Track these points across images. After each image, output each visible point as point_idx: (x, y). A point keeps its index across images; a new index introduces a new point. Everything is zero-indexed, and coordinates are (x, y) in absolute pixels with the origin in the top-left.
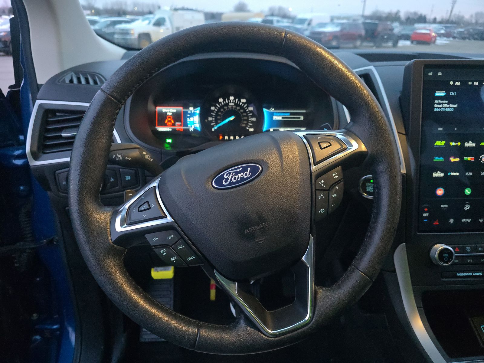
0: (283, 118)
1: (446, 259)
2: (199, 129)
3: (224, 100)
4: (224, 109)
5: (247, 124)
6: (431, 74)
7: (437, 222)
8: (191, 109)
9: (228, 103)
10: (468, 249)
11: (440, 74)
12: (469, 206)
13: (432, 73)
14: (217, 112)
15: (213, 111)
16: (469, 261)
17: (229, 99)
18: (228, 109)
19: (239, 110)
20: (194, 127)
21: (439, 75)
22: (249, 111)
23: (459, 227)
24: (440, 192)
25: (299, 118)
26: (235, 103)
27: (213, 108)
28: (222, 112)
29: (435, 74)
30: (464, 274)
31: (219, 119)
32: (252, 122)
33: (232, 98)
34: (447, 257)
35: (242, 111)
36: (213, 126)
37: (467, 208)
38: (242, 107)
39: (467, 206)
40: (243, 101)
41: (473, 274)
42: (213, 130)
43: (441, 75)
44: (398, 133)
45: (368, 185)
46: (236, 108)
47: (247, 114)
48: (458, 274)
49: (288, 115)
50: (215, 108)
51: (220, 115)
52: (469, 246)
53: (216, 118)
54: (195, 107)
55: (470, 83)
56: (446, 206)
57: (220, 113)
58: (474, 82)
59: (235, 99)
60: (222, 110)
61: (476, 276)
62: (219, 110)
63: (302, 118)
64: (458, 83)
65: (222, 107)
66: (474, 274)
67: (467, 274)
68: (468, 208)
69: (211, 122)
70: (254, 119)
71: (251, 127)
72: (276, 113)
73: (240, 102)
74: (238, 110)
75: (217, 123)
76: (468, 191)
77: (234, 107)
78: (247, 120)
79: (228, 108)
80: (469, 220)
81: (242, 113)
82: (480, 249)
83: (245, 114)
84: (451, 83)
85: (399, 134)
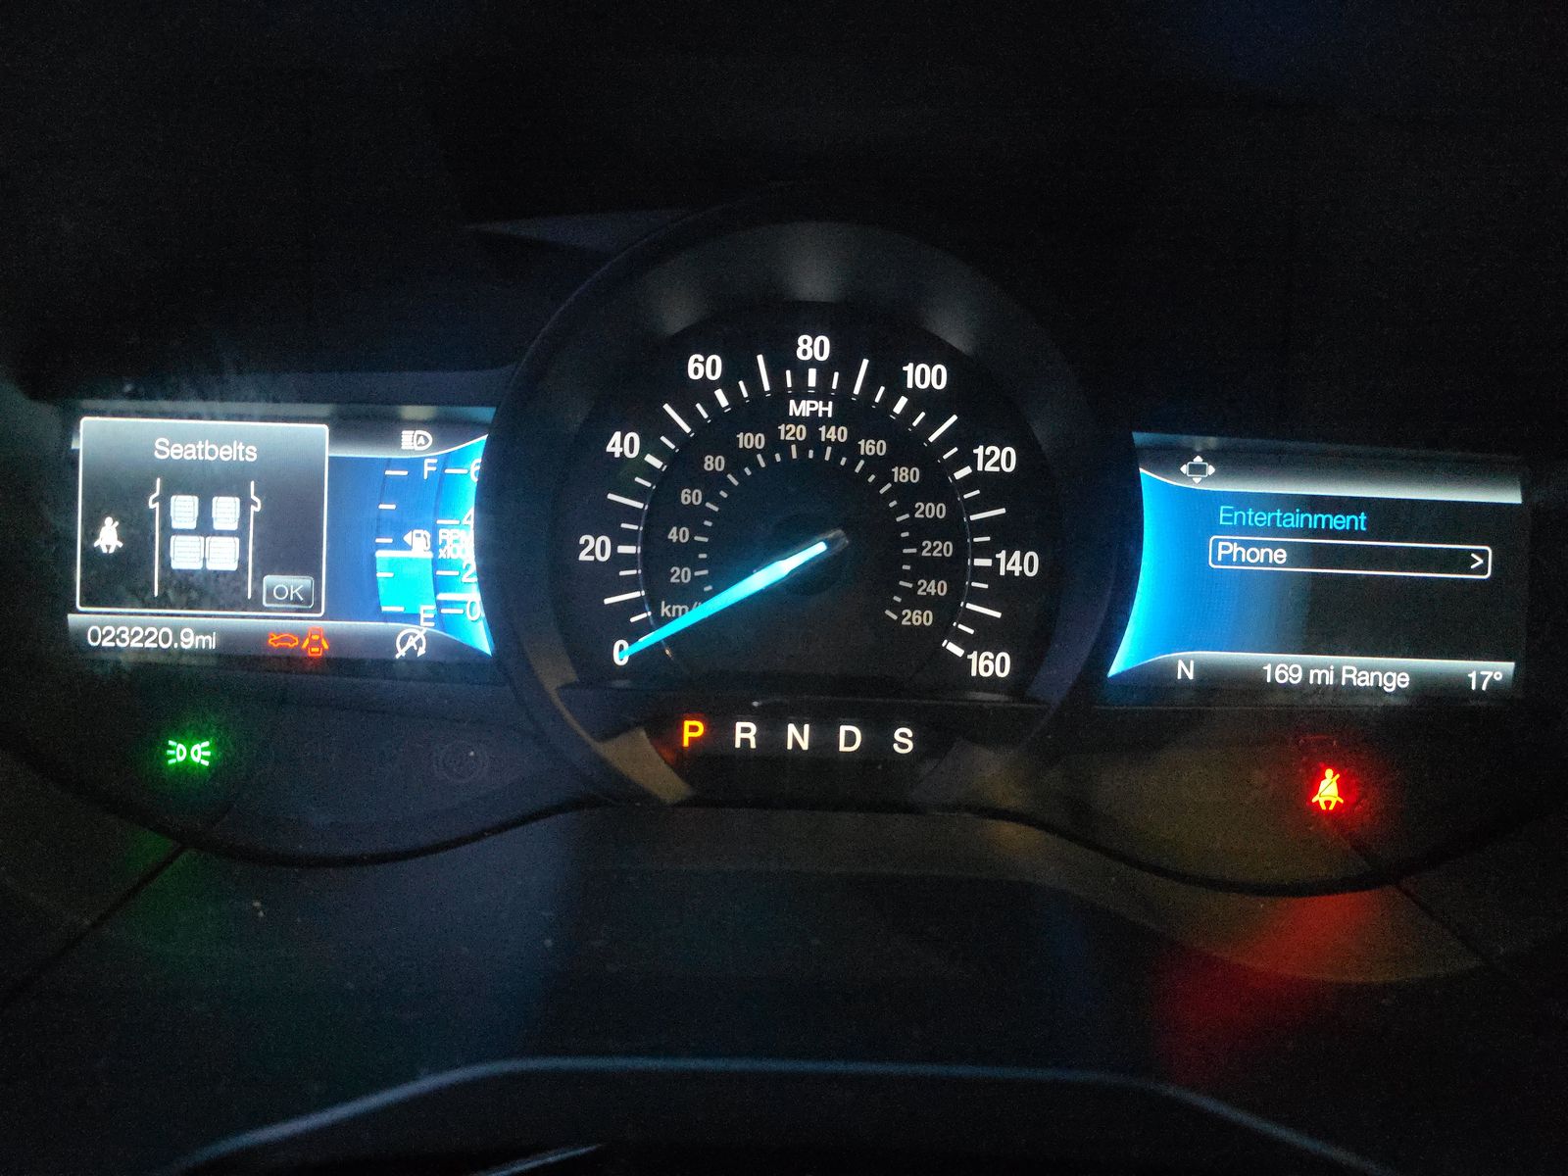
0: (1297, 555)
2: (482, 641)
3: (738, 368)
4: (739, 459)
5: (947, 611)
8: (414, 442)
9: (781, 396)
14: (666, 484)
15: (620, 472)
17: (783, 358)
18: (767, 453)
19: (881, 467)
20: (440, 620)
22: (976, 479)
25: (1462, 561)
26: (842, 398)
27: (621, 444)
28: (712, 484)
31: (685, 554)
32: (1005, 589)
33: (813, 347)
35: (904, 474)
36: (621, 625)
38: (906, 445)
40: (927, 376)
42: (622, 654)
46: (850, 449)
47: (958, 511)
49: (1351, 534)
50: (650, 445)
51: (691, 517)
53: (652, 539)
54: (449, 429)
57: (690, 497)
59: (843, 361)
60: (713, 463)
62: (684, 465)
63: (1483, 561)
65: (718, 433)
69: (606, 576)
70: (1019, 564)
71: (987, 637)
72: (1242, 501)
73: (897, 386)
74: (872, 461)
75: (661, 593)
77: (836, 434)
78: (954, 570)
79: (775, 444)
81: (908, 495)
83: (936, 510)
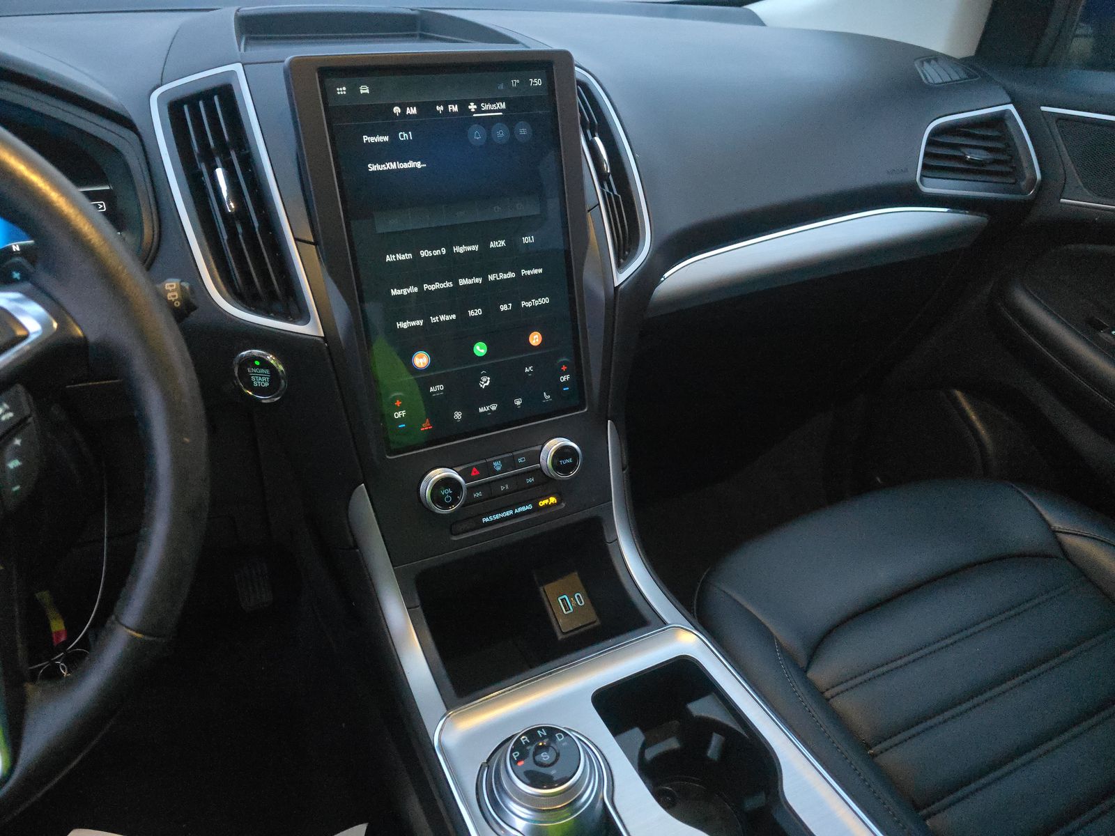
1: (448, 499)
6: (342, 91)
7: (429, 424)
10: (498, 466)
11: (364, 90)
12: (489, 378)
13: (344, 89)
16: (502, 488)
21: (362, 92)
23: (475, 425)
24: (421, 360)
29: (353, 90)
30: (497, 517)
34: (449, 494)
37: (486, 382)
39: (484, 379)
41: (514, 512)
43: (367, 91)
44: (296, 240)
45: (254, 373)
48: (486, 520)
52: (498, 460)
55: (440, 109)
56: (441, 387)
58: (449, 106)
61: (523, 514)
64: (412, 111)
66: (516, 511)
67: (502, 515)
68: (487, 384)
76: (481, 349)
80: (494, 407)
82: (520, 460)
84: (397, 110)
85: (299, 243)
